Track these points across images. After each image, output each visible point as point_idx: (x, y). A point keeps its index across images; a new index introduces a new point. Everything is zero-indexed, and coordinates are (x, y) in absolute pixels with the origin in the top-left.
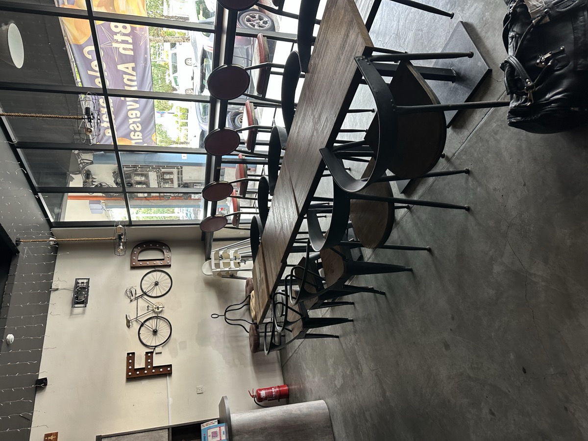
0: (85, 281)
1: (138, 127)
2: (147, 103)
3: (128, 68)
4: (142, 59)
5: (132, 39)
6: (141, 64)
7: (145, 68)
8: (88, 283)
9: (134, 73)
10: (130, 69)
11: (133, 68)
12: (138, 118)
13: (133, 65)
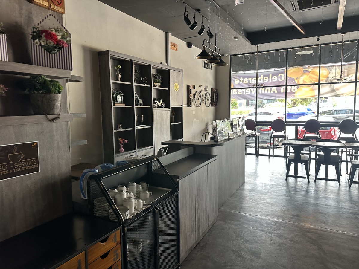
0: (210, 68)
1: (240, 93)
2: (254, 97)
3: (274, 90)
4: (279, 96)
5: (289, 92)
6: (276, 95)
7: (275, 97)
8: (210, 69)
9: (272, 92)
10: (274, 91)
11: (275, 92)
12: (246, 93)
13: (276, 92)
